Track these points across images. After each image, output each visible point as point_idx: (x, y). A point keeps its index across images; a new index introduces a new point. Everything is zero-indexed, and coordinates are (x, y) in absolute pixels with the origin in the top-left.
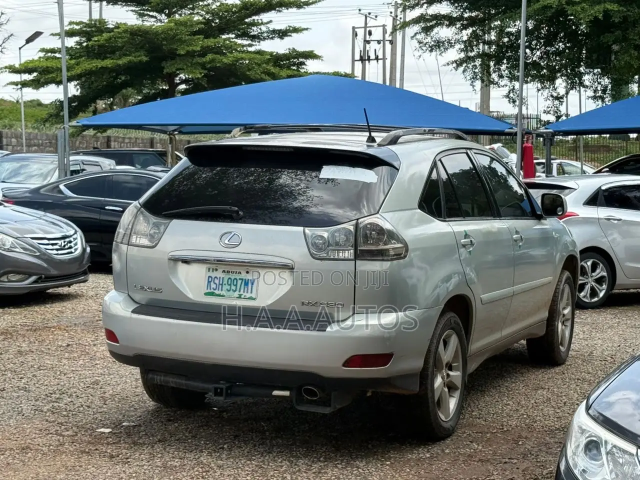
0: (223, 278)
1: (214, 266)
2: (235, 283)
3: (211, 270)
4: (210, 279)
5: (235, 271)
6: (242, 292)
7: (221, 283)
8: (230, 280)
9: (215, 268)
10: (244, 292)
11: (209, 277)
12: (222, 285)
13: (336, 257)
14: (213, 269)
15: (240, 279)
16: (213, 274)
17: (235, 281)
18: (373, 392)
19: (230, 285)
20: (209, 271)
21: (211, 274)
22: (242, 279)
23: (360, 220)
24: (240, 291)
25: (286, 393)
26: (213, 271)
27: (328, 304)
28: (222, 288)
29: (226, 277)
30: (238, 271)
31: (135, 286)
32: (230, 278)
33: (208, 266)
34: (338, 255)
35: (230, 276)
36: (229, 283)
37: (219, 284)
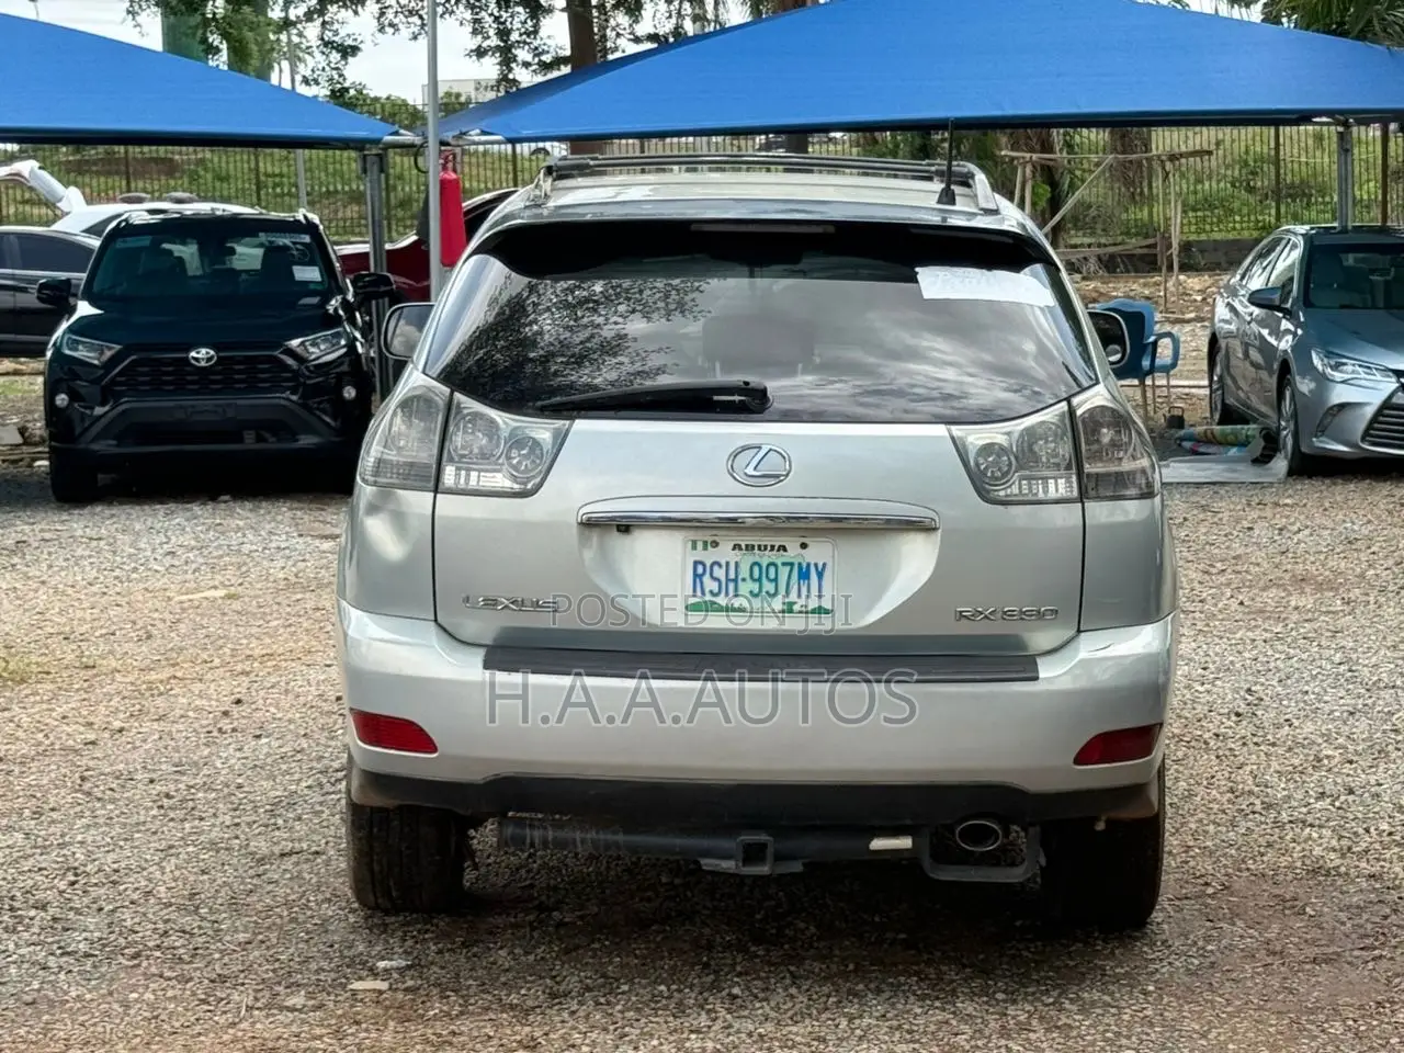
0: (737, 563)
1: (708, 536)
2: (772, 576)
3: (700, 545)
4: (700, 570)
5: (769, 544)
6: (793, 597)
7: (732, 576)
8: (756, 569)
9: (710, 539)
10: (799, 596)
11: (696, 563)
12: (735, 581)
13: (1041, 495)
14: (705, 543)
15: (784, 564)
16: (709, 557)
17: (772, 570)
18: (1108, 822)
19: (759, 580)
20: (694, 547)
21: (700, 554)
22: (792, 564)
23: (1075, 401)
24: (788, 593)
25: (905, 843)
26: (705, 548)
27: (1021, 612)
28: (736, 589)
29: (746, 561)
30: (777, 544)
31: (467, 599)
32: (756, 563)
33: (692, 535)
34: (1046, 491)
35: (757, 559)
36: (756, 575)
37: (728, 580)
